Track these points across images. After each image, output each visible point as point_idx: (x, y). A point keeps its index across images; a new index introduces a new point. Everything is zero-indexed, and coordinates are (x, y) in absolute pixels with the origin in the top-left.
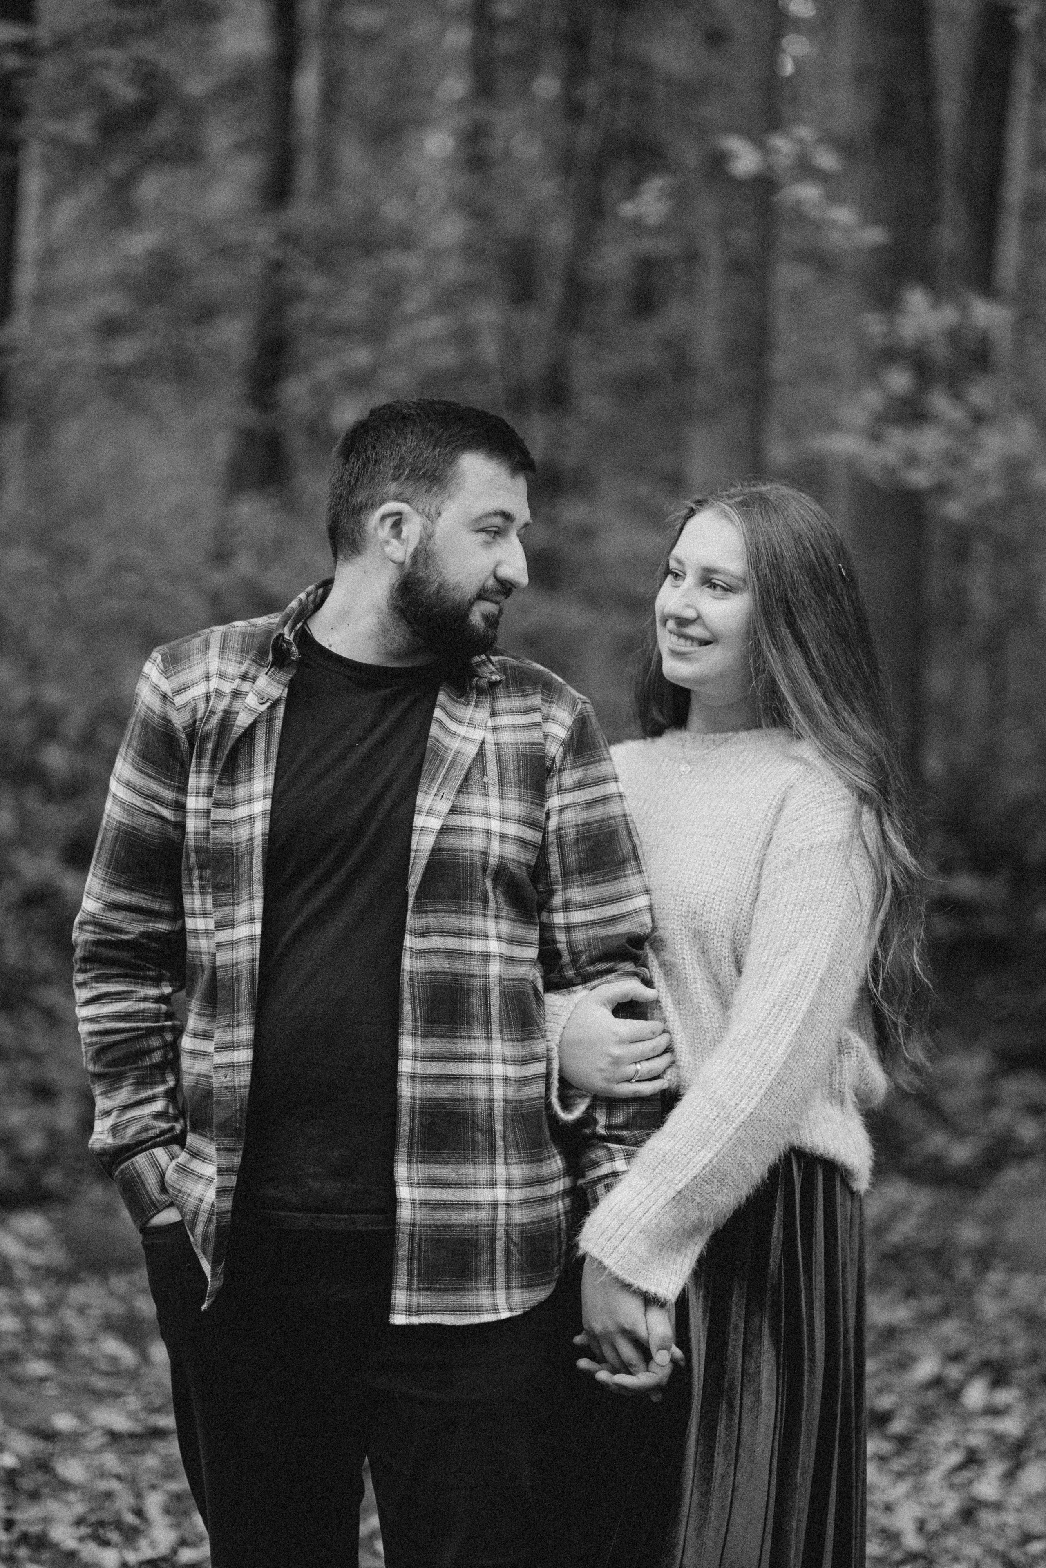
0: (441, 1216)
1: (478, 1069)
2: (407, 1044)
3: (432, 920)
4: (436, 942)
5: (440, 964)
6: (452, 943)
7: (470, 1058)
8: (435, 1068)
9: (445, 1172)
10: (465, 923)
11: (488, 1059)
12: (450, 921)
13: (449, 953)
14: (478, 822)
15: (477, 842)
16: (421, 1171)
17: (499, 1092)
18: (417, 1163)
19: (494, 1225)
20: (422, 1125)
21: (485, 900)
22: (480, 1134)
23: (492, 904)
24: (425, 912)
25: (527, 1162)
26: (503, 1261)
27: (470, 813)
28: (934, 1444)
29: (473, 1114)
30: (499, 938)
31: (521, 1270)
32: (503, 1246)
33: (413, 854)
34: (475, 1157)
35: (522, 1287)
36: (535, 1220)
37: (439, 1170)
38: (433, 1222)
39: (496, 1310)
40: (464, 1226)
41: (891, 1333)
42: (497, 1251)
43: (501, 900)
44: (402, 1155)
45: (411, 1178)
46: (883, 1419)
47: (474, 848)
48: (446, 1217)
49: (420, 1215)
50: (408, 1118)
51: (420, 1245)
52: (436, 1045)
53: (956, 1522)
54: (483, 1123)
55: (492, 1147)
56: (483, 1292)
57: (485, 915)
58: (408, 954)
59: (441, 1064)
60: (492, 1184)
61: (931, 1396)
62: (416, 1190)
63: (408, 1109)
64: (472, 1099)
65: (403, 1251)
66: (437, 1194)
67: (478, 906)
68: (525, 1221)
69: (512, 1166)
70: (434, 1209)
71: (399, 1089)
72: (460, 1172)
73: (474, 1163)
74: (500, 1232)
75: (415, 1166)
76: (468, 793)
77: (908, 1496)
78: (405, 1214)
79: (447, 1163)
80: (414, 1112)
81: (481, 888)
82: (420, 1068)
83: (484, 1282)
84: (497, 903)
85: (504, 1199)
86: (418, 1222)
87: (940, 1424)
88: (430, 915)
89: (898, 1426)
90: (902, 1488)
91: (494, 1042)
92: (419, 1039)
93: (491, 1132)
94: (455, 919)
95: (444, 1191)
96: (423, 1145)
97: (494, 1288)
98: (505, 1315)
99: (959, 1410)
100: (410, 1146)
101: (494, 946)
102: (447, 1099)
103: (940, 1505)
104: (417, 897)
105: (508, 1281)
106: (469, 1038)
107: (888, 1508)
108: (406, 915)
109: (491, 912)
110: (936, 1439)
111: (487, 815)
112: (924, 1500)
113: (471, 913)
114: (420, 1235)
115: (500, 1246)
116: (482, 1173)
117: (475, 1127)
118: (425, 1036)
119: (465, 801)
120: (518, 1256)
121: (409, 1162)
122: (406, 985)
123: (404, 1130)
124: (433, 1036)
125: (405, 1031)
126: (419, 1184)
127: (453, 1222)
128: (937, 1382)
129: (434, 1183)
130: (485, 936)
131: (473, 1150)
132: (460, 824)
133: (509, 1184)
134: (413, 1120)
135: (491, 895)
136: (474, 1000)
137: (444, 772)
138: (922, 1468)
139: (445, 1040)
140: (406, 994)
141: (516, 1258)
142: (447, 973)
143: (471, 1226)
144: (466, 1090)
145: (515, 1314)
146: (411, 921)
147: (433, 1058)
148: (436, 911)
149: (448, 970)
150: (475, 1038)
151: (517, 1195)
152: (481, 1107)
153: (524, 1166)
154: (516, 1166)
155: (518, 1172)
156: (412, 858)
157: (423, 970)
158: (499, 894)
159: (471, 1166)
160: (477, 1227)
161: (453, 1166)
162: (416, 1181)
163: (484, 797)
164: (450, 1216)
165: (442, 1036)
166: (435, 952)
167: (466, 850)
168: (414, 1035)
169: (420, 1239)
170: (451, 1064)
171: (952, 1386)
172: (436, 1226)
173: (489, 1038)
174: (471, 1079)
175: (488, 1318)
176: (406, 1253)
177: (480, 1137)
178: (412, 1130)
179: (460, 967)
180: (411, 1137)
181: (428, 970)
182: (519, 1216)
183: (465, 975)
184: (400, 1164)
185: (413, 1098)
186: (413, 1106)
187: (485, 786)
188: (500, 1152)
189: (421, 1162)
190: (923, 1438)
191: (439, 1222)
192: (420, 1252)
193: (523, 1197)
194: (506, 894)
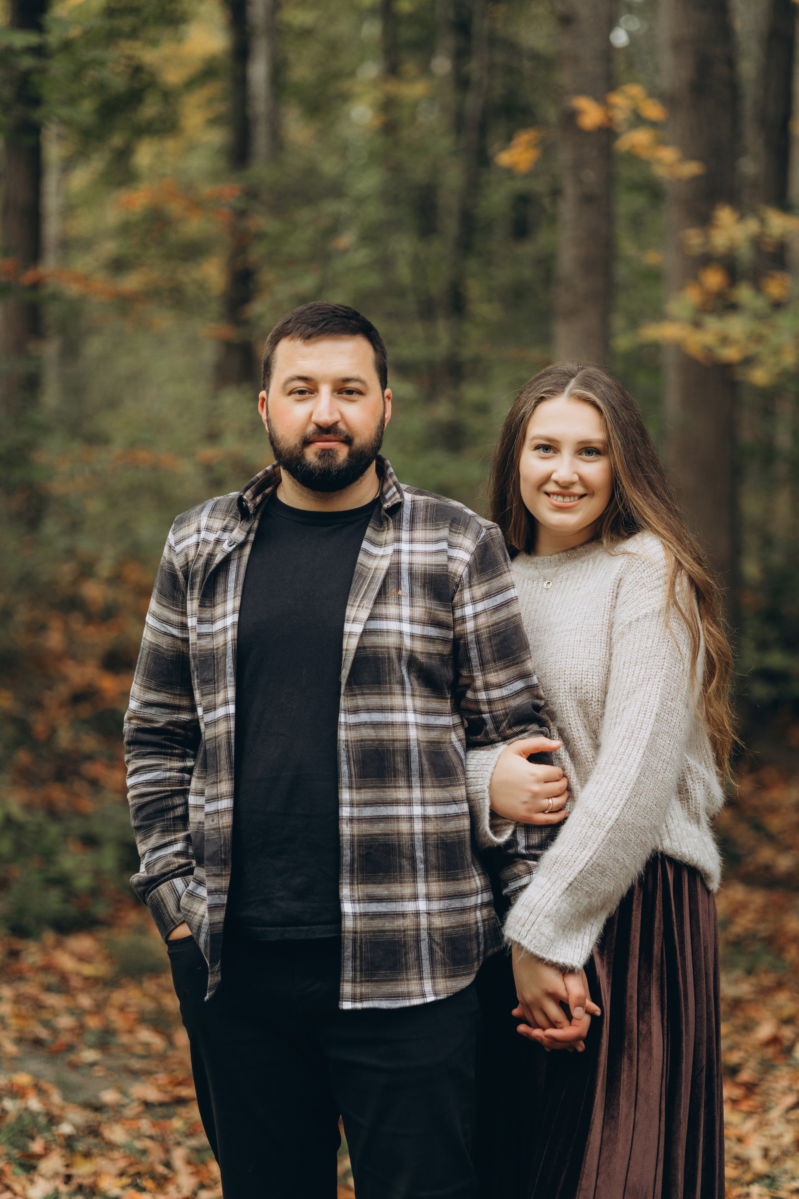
0: (378, 924)
1: (402, 811)
2: (345, 795)
3: (360, 701)
4: (364, 717)
5: (368, 733)
6: (377, 717)
7: (396, 802)
8: (368, 812)
9: (380, 890)
10: (387, 701)
11: (409, 803)
12: (374, 701)
13: (375, 725)
14: (393, 626)
15: (392, 641)
16: (362, 890)
17: (418, 827)
18: (358, 884)
19: (418, 929)
20: (360, 855)
21: (402, 683)
22: (405, 860)
23: (408, 685)
24: (355, 695)
25: (443, 881)
26: (428, 957)
27: (387, 618)
28: (774, 1089)
29: (399, 845)
30: (415, 711)
31: (444, 964)
32: (427, 946)
33: (344, 652)
34: (401, 878)
35: (446, 977)
36: (453, 925)
37: (375, 889)
38: (371, 929)
39: (423, 995)
40: (394, 931)
41: (737, 1003)
42: (422, 949)
43: (415, 683)
44: (345, 878)
45: (353, 896)
46: (734, 1070)
47: (390, 645)
48: (381, 925)
49: (360, 925)
50: (349, 851)
51: (361, 947)
52: (367, 795)
53: (792, 1149)
54: (407, 852)
55: (414, 869)
56: (413, 982)
57: (404, 695)
58: (343, 727)
59: (373, 808)
60: (415, 897)
61: (770, 1052)
62: (357, 905)
63: (349, 844)
64: (398, 834)
65: (348, 952)
66: (374, 907)
67: (397, 688)
68: (444, 925)
69: (432, 884)
70: (372, 919)
71: (341, 830)
72: (391, 889)
73: (401, 882)
74: (424, 935)
75: (356, 887)
76: (385, 604)
77: (755, 1130)
78: (348, 924)
79: (381, 883)
80: (353, 846)
81: (398, 674)
82: (356, 812)
83: (413, 973)
84: (411, 685)
85: (425, 909)
86: (359, 930)
87: (777, 1073)
88: (359, 697)
89: (745, 1076)
90: (750, 1124)
91: (414, 790)
92: (354, 791)
93: (413, 859)
94: (378, 700)
95: (378, 904)
96: (362, 870)
97: (421, 979)
98: (430, 999)
99: (792, 1062)
100: (352, 872)
101: (411, 717)
102: (380, 835)
103: (780, 1136)
104: (348, 683)
105: (433, 972)
106: (395, 787)
107: (740, 1140)
108: (339, 698)
109: (408, 692)
110: (774, 1085)
111: (400, 620)
112: (767, 1133)
113: (391, 694)
114: (361, 940)
115: (424, 947)
116: (407, 890)
117: (401, 855)
118: (359, 788)
119: (383, 610)
120: (440, 953)
121: (352, 884)
122: (342, 751)
123: (346, 860)
124: (365, 788)
125: (344, 785)
126: (359, 900)
127: (386, 928)
128: (774, 1040)
129: (372, 899)
130: (405, 710)
131: (401, 872)
132: (379, 627)
133: (428, 897)
134: (352, 852)
135: (406, 679)
136: (399, 759)
137: (366, 587)
138: (765, 1108)
139: (375, 790)
140: (343, 757)
141: (439, 954)
142: (373, 740)
143: (399, 931)
144: (392, 827)
145: (439, 998)
146: (344, 703)
147: (367, 804)
148: (363, 694)
149: (375, 738)
150: (399, 787)
151: (436, 906)
152: (405, 840)
153: (442, 883)
154: (435, 884)
155: (436, 888)
156: (344, 656)
157: (356, 739)
158: (413, 678)
159: (399, 885)
160: (404, 931)
161: (385, 885)
162: (357, 899)
163: (398, 606)
164: (384, 924)
165: (372, 787)
166: (365, 724)
167: (384, 647)
168: (350, 788)
169: (361, 943)
170: (382, 808)
171: (786, 1043)
172: (373, 932)
173: (410, 787)
174: (397, 818)
175: (417, 1002)
176: (350, 954)
177: (405, 863)
178: (352, 860)
179: (385, 734)
180: (352, 865)
181: (359, 738)
182: (438, 922)
183: (389, 740)
184: (344, 886)
185: (352, 836)
186: (352, 841)
187: (399, 597)
188: (421, 873)
189: (361, 883)
190: (765, 1086)
191: (376, 929)
192: (361, 952)
193: (442, 907)
194: (418, 678)
